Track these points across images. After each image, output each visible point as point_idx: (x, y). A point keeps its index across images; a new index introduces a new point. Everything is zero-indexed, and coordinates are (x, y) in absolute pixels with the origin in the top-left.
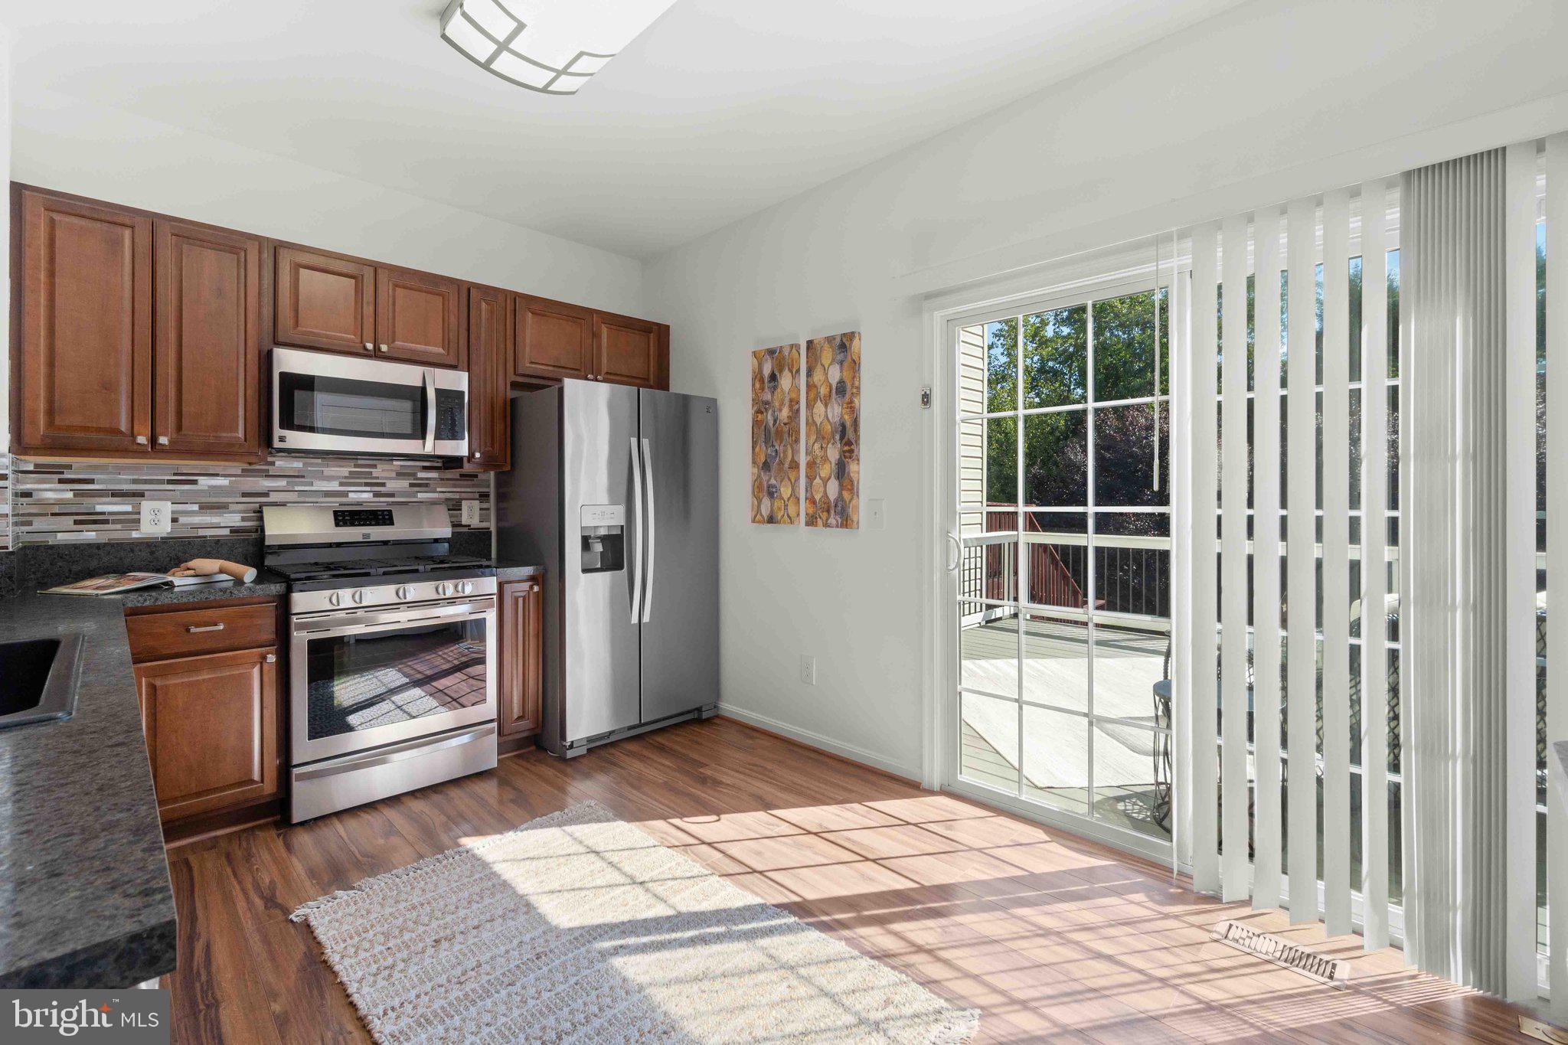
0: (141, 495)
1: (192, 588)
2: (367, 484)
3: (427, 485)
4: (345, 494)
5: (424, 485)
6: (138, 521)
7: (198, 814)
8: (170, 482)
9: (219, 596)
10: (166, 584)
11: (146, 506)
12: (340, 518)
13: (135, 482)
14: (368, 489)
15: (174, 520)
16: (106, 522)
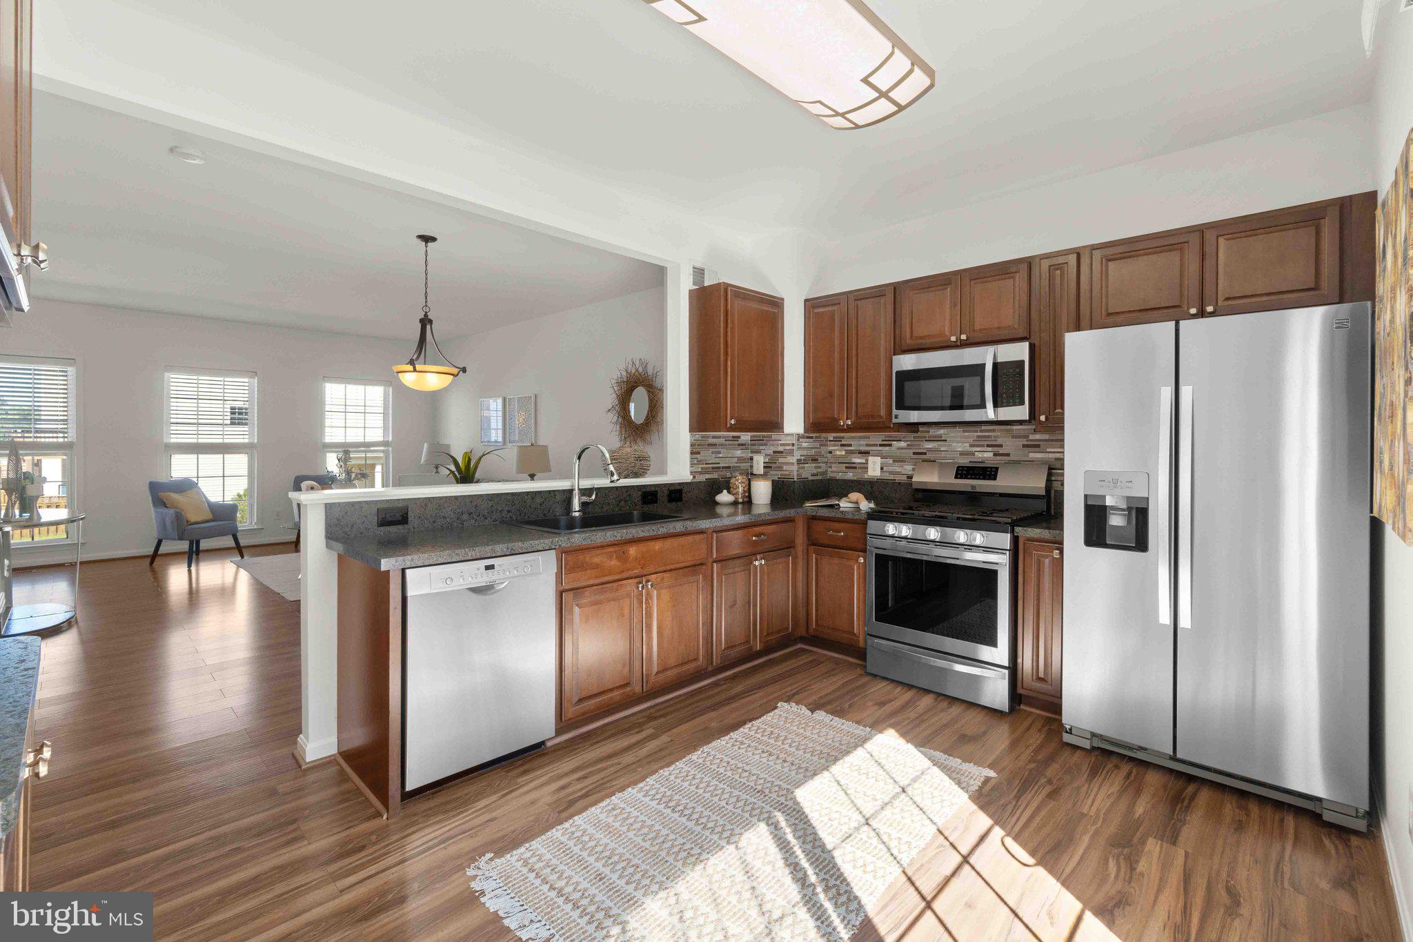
0: (867, 453)
1: (847, 509)
2: (988, 446)
3: (1038, 446)
4: (973, 454)
5: (1035, 446)
6: (867, 468)
7: (842, 644)
8: (881, 445)
9: (839, 515)
10: (836, 505)
11: (871, 459)
12: (960, 472)
13: (867, 445)
14: (990, 449)
15: (882, 469)
16: (855, 468)
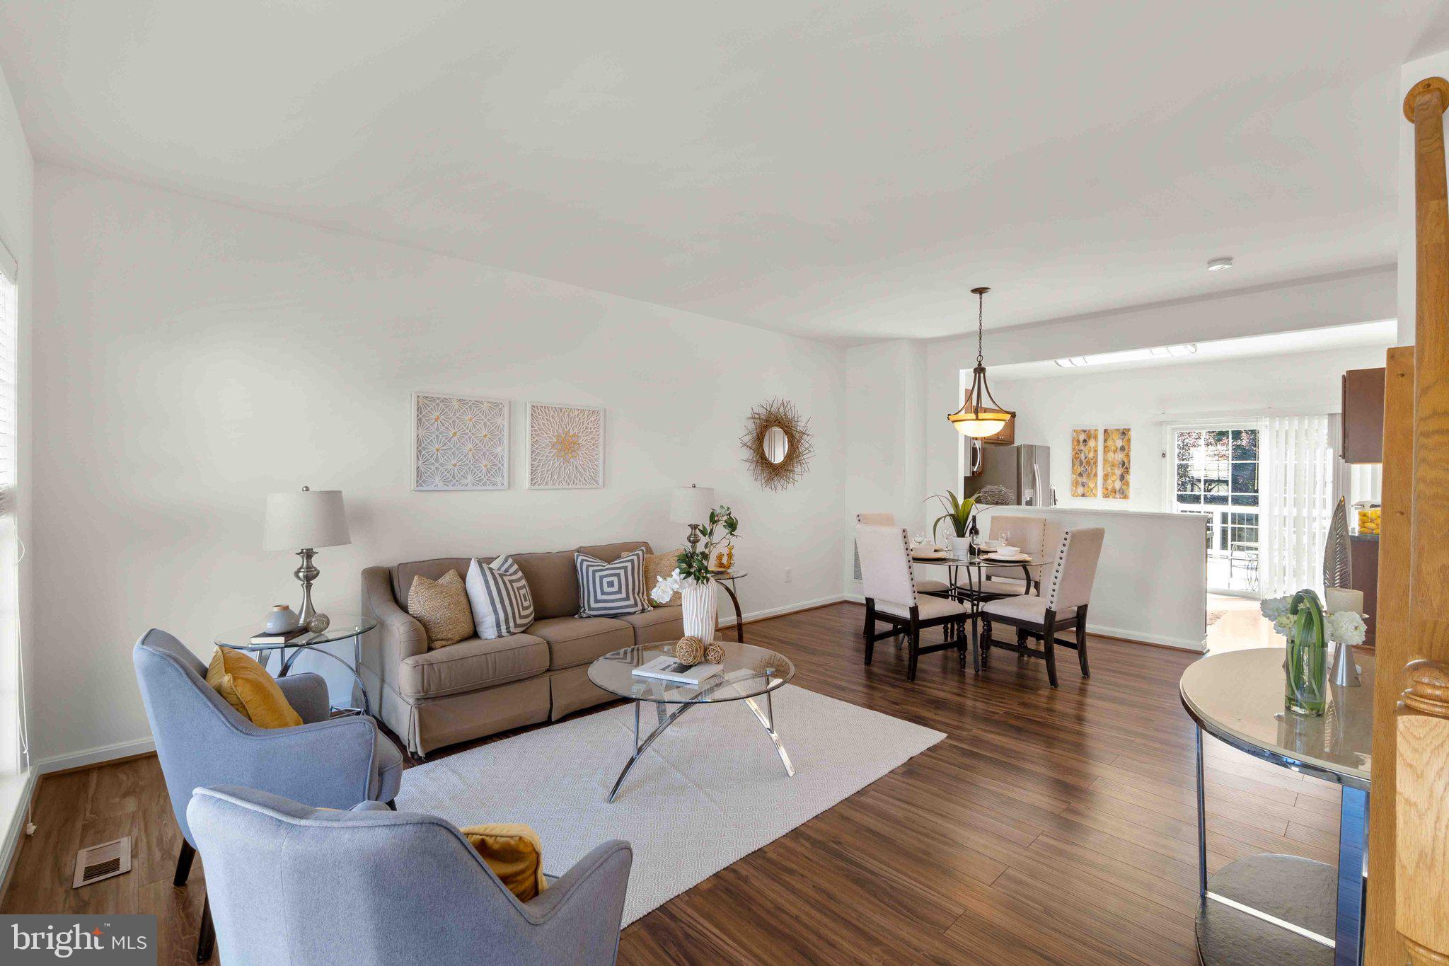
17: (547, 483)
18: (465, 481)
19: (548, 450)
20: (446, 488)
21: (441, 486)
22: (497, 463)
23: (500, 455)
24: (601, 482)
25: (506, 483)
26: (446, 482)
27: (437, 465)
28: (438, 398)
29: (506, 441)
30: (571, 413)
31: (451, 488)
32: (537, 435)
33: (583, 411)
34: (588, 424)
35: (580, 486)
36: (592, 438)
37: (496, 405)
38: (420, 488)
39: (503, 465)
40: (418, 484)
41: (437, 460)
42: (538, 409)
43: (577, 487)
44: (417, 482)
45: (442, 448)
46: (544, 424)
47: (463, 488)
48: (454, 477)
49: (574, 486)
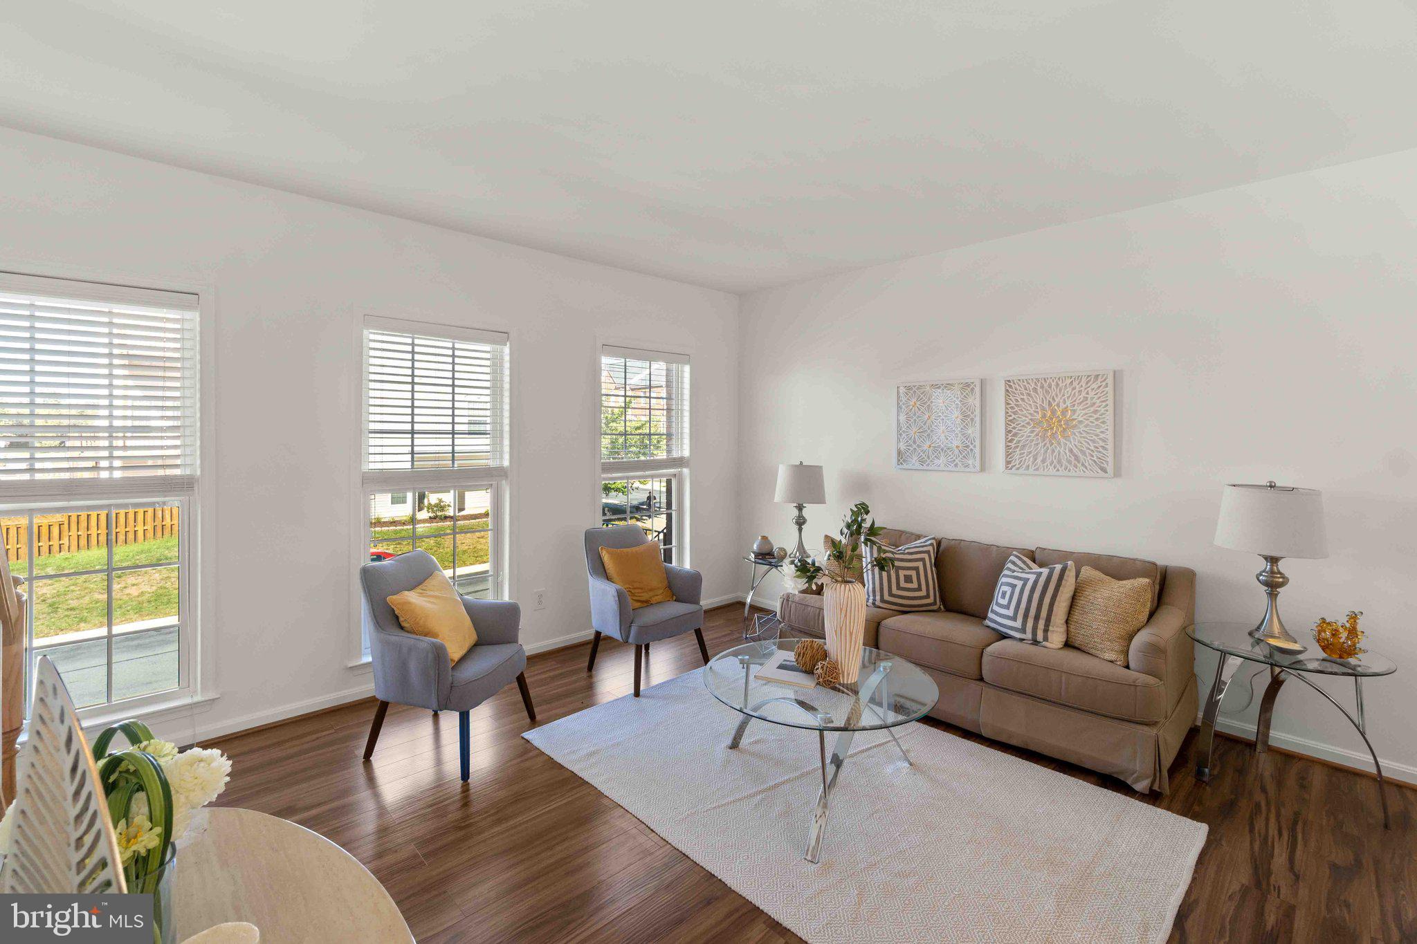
17: (1028, 467)
18: (936, 461)
19: (1028, 429)
20: (921, 467)
21: (918, 465)
22: (969, 444)
23: (972, 436)
24: (1110, 469)
25: (978, 464)
26: (922, 462)
27: (915, 446)
28: (915, 386)
29: (978, 419)
30: (1060, 383)
31: (925, 467)
32: (1015, 413)
33: (1079, 378)
34: (1087, 393)
35: (1074, 474)
36: (1095, 412)
37: (968, 385)
38: (901, 466)
39: (975, 447)
40: (899, 463)
41: (915, 442)
42: (1014, 383)
43: (1070, 474)
44: (899, 460)
45: (919, 431)
46: (1023, 400)
47: (936, 468)
48: (928, 457)
49: (1066, 473)
